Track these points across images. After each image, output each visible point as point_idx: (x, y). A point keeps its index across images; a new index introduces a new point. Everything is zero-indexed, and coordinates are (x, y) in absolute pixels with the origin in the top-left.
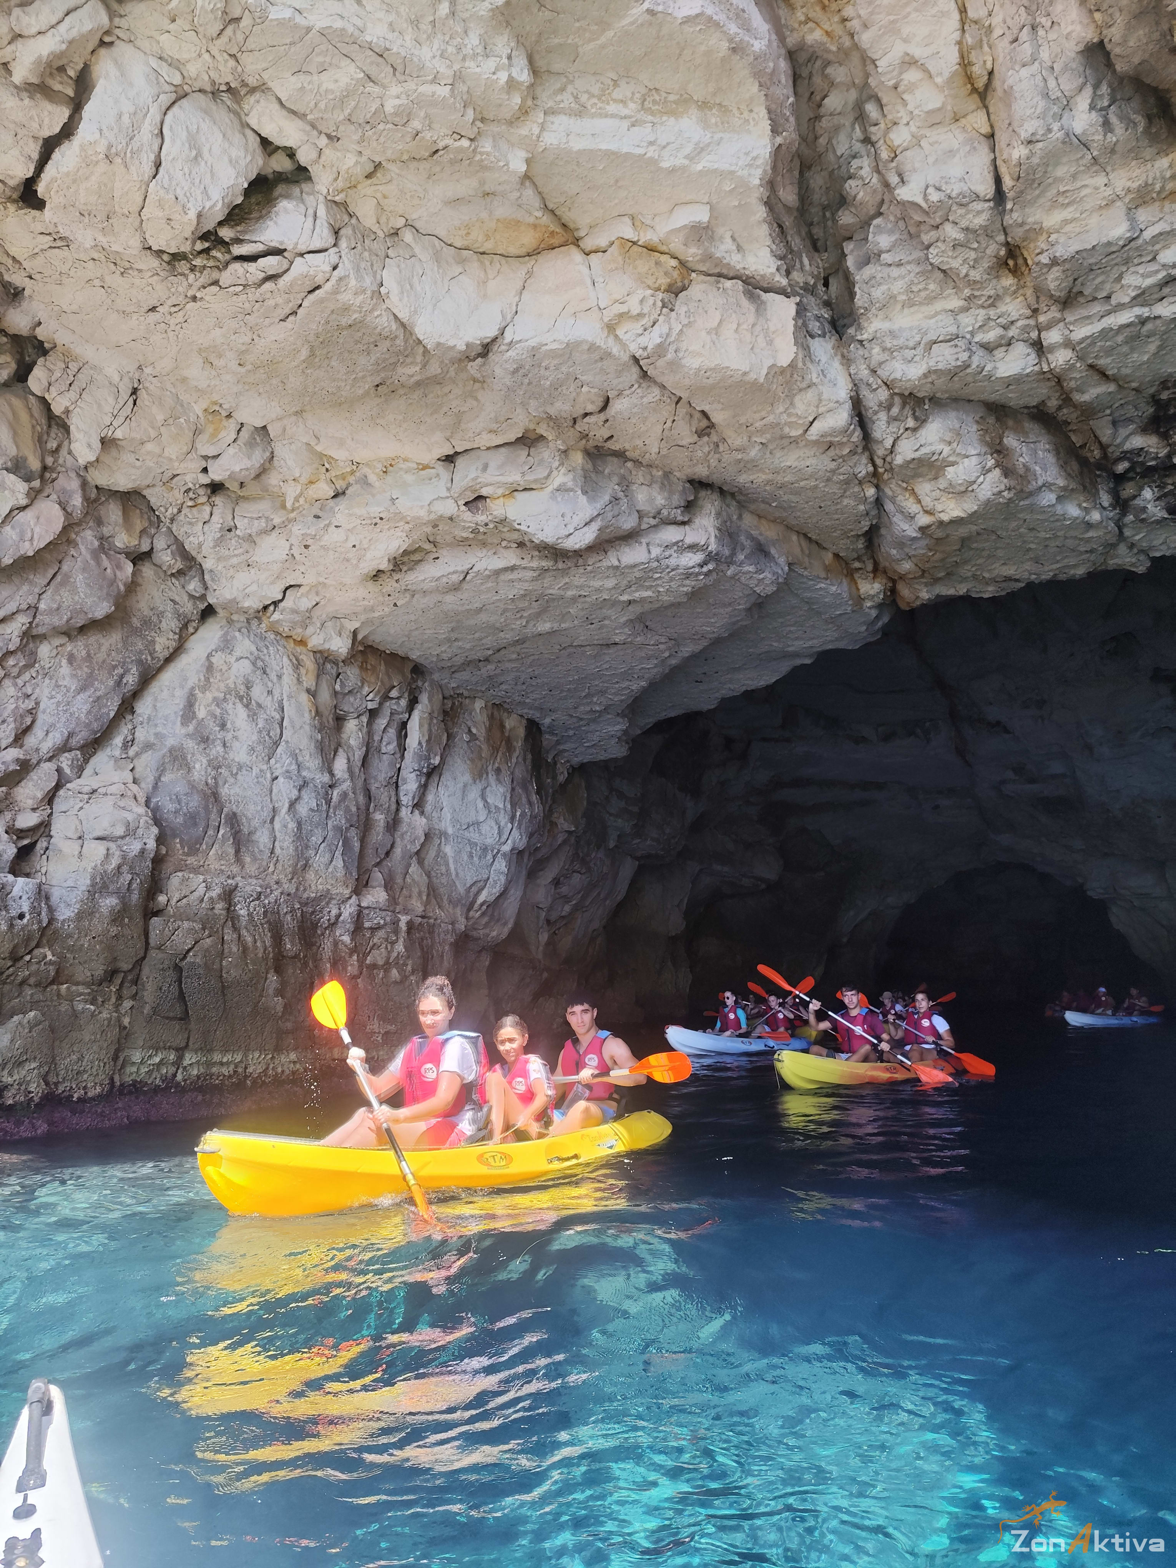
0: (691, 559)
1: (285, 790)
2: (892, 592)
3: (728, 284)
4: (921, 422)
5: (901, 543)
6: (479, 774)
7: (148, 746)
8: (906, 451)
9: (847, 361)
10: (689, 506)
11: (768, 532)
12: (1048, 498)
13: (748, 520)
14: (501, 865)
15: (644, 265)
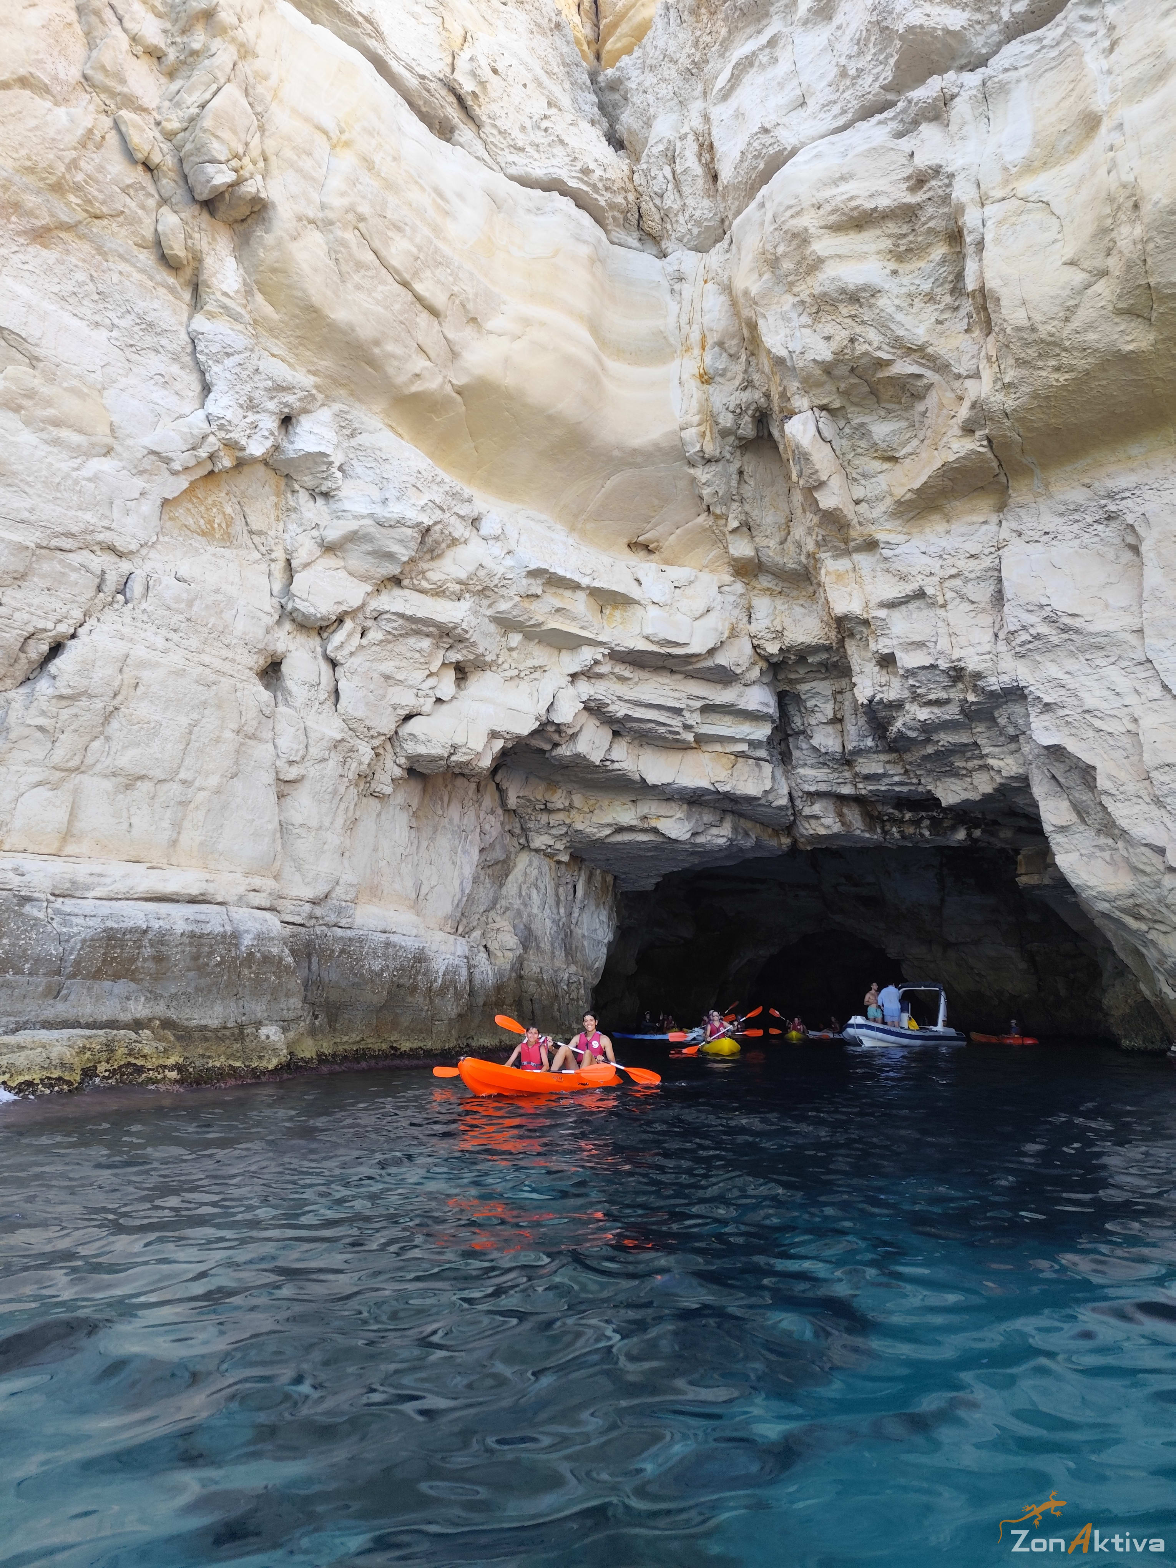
0: (722, 841)
1: (548, 923)
2: (795, 842)
3: (751, 761)
4: (812, 804)
5: (802, 836)
6: (597, 906)
7: (507, 909)
8: (807, 811)
9: (787, 779)
10: (721, 820)
11: (749, 825)
12: (858, 832)
13: (742, 821)
14: (605, 950)
15: (724, 760)
